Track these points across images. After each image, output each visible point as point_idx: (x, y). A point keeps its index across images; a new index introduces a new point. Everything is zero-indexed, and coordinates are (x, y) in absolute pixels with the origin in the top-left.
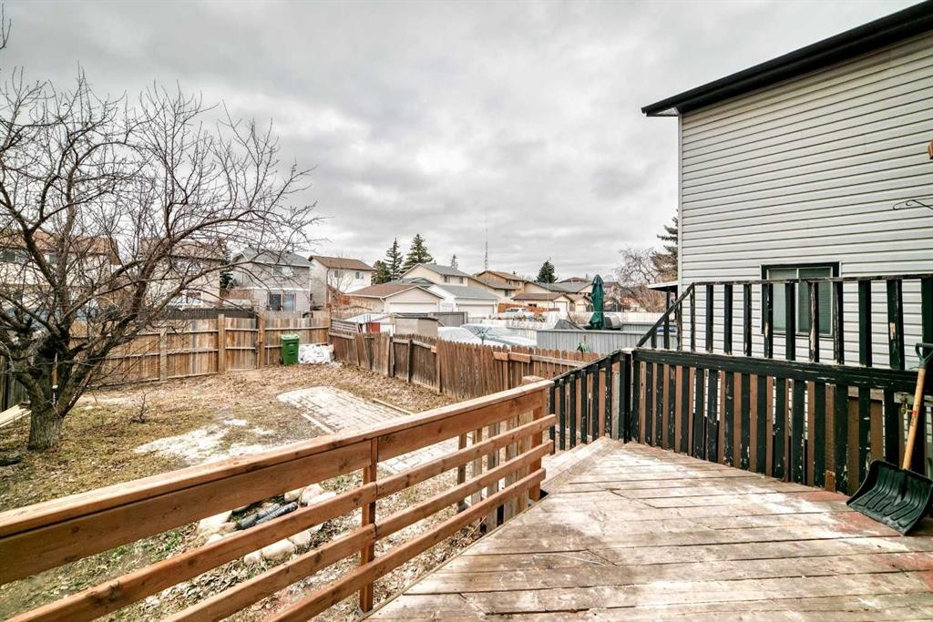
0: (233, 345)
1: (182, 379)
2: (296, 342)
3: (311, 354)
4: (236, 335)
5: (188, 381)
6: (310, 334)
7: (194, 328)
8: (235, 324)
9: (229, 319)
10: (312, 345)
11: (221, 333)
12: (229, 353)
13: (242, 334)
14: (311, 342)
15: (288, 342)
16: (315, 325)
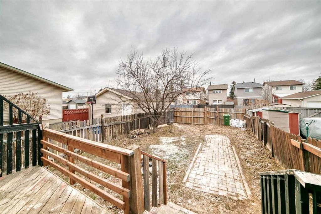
0: (209, 116)
1: (196, 124)
2: (228, 117)
3: (235, 123)
4: (210, 113)
5: (197, 125)
6: (236, 115)
7: (199, 110)
8: (209, 110)
9: (208, 108)
10: (236, 119)
11: (206, 112)
12: (208, 119)
13: (211, 113)
14: (236, 118)
15: (225, 117)
16: (238, 111)
